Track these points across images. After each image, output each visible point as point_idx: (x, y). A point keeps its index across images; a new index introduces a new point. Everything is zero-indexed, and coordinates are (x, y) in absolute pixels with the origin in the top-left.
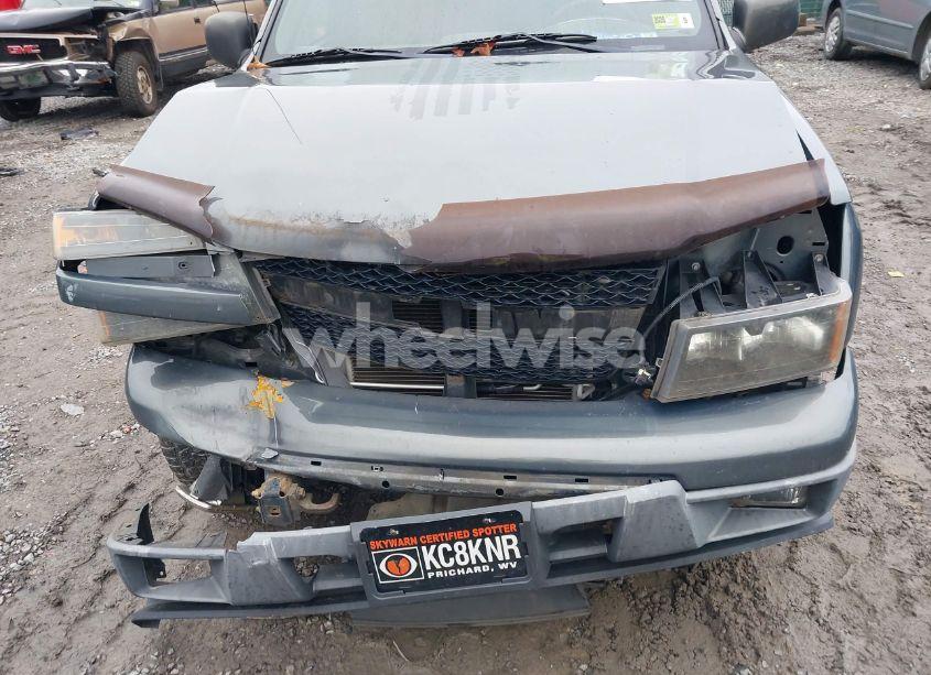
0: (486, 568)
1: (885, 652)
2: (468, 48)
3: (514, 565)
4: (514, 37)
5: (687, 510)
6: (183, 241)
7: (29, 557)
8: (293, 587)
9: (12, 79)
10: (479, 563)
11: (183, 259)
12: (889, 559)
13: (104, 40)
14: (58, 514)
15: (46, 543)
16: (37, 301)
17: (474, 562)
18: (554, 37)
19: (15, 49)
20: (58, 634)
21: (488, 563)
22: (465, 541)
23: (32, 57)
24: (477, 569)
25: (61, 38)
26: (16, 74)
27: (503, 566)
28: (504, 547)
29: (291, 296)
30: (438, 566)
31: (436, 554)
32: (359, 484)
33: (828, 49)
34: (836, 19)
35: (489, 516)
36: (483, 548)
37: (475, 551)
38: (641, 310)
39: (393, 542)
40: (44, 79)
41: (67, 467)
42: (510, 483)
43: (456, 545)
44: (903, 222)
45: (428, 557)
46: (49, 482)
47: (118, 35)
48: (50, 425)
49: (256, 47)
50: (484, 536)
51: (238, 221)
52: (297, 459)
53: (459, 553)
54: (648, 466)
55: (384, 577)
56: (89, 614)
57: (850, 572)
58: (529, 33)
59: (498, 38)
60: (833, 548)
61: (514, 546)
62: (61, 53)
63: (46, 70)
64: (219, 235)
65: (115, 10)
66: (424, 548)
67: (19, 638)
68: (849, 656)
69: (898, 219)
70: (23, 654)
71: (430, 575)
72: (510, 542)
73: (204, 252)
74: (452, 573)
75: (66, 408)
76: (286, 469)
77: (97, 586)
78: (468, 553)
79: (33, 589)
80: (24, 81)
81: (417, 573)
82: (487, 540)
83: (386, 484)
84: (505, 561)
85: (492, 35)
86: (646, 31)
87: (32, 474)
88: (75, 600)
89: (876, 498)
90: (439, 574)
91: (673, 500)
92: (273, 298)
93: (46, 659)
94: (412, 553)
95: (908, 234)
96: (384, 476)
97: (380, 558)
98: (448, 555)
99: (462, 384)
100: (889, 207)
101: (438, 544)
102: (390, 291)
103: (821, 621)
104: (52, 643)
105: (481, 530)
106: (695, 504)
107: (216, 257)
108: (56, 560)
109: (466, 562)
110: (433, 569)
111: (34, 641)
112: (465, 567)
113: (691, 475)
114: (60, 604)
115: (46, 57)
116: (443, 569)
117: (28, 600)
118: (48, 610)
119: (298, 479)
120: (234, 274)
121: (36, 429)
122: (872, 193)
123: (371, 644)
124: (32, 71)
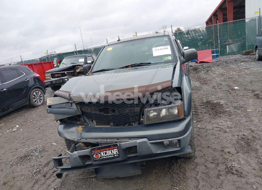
0: (113, 156)
1: (209, 185)
2: (126, 67)
3: (117, 155)
4: (135, 64)
5: (150, 145)
6: (66, 101)
7: (41, 169)
8: (81, 162)
9: (55, 81)
10: (111, 155)
11: (66, 104)
12: (219, 168)
13: (75, 72)
14: (48, 161)
15: (45, 166)
16: (52, 125)
17: (110, 155)
18: (143, 64)
19: (56, 75)
20: (44, 181)
21: (113, 155)
22: (108, 150)
23: (60, 77)
24: (111, 156)
25: (66, 72)
26: (56, 81)
27: (115, 156)
28: (115, 152)
29: (83, 110)
30: (104, 156)
31: (103, 153)
32: (93, 143)
33: (257, 58)
34: (257, 51)
35: (112, 145)
36: (111, 152)
37: (110, 153)
38: (140, 107)
39: (96, 151)
40: (62, 81)
41: (51, 154)
42: (118, 140)
43: (107, 151)
44: (258, 98)
45: (102, 154)
46: (47, 156)
47: (78, 71)
48: (50, 147)
49: (91, 70)
50: (111, 149)
51: (74, 97)
52: (84, 139)
53: (107, 153)
54: (141, 136)
55: (95, 158)
56: (50, 178)
57: (207, 170)
58: (137, 63)
59: (132, 65)
60: (206, 166)
61: (117, 151)
62: (65, 75)
63: (62, 79)
64: (70, 99)
65: (78, 66)
66: (101, 152)
67: (37, 182)
68: (200, 185)
69: (256, 98)
70: (37, 184)
71: (103, 158)
72: (116, 150)
73: (69, 103)
74: (106, 157)
75: (53, 144)
76: (81, 141)
77: (52, 173)
78: (109, 153)
79: (41, 174)
80: (57, 82)
81: (101, 157)
82: (112, 150)
83: (97, 142)
84: (115, 155)
85: (131, 64)
86: (162, 60)
87: (44, 155)
88: (48, 176)
89: (221, 156)
90: (104, 158)
91: (146, 142)
92: (81, 110)
93: (41, 185)
94: (99, 153)
95: (257, 101)
96: (97, 141)
97: (94, 154)
98: (106, 153)
99: (113, 124)
100: (255, 95)
101: (104, 151)
102: (98, 107)
103: (197, 179)
104: (42, 182)
105: (111, 148)
106: (150, 143)
107: (71, 103)
108: (46, 169)
109: (109, 155)
110: (103, 157)
111: (39, 182)
112: (109, 156)
113: (150, 138)
114: (45, 176)
115: (63, 76)
116: (105, 156)
117: (39, 175)
118: (43, 177)
119: (83, 143)
120: (74, 106)
121: (47, 148)
122: (252, 92)
123: (101, 183)
124: (60, 79)
